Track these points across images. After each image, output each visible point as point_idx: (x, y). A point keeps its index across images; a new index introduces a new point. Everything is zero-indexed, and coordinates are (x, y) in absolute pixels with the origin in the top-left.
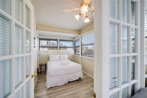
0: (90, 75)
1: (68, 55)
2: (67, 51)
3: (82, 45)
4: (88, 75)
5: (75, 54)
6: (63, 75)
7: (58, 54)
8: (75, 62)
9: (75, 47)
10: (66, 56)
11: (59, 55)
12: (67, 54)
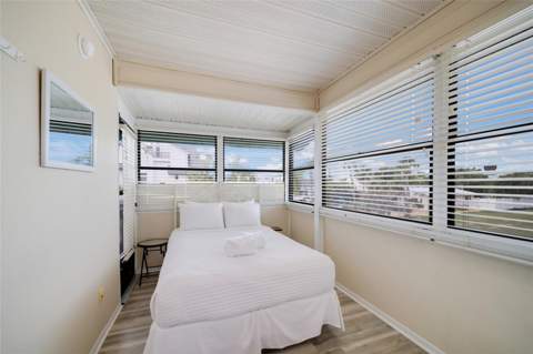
0: (372, 310)
1: (262, 206)
2: (258, 187)
3: (324, 161)
4: (363, 303)
5: (291, 200)
6: (239, 314)
7: (218, 198)
8: (293, 236)
9: (292, 170)
10: (255, 210)
11: (221, 205)
12: (257, 201)
